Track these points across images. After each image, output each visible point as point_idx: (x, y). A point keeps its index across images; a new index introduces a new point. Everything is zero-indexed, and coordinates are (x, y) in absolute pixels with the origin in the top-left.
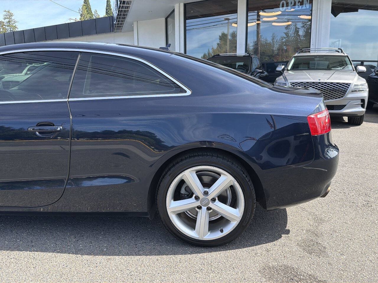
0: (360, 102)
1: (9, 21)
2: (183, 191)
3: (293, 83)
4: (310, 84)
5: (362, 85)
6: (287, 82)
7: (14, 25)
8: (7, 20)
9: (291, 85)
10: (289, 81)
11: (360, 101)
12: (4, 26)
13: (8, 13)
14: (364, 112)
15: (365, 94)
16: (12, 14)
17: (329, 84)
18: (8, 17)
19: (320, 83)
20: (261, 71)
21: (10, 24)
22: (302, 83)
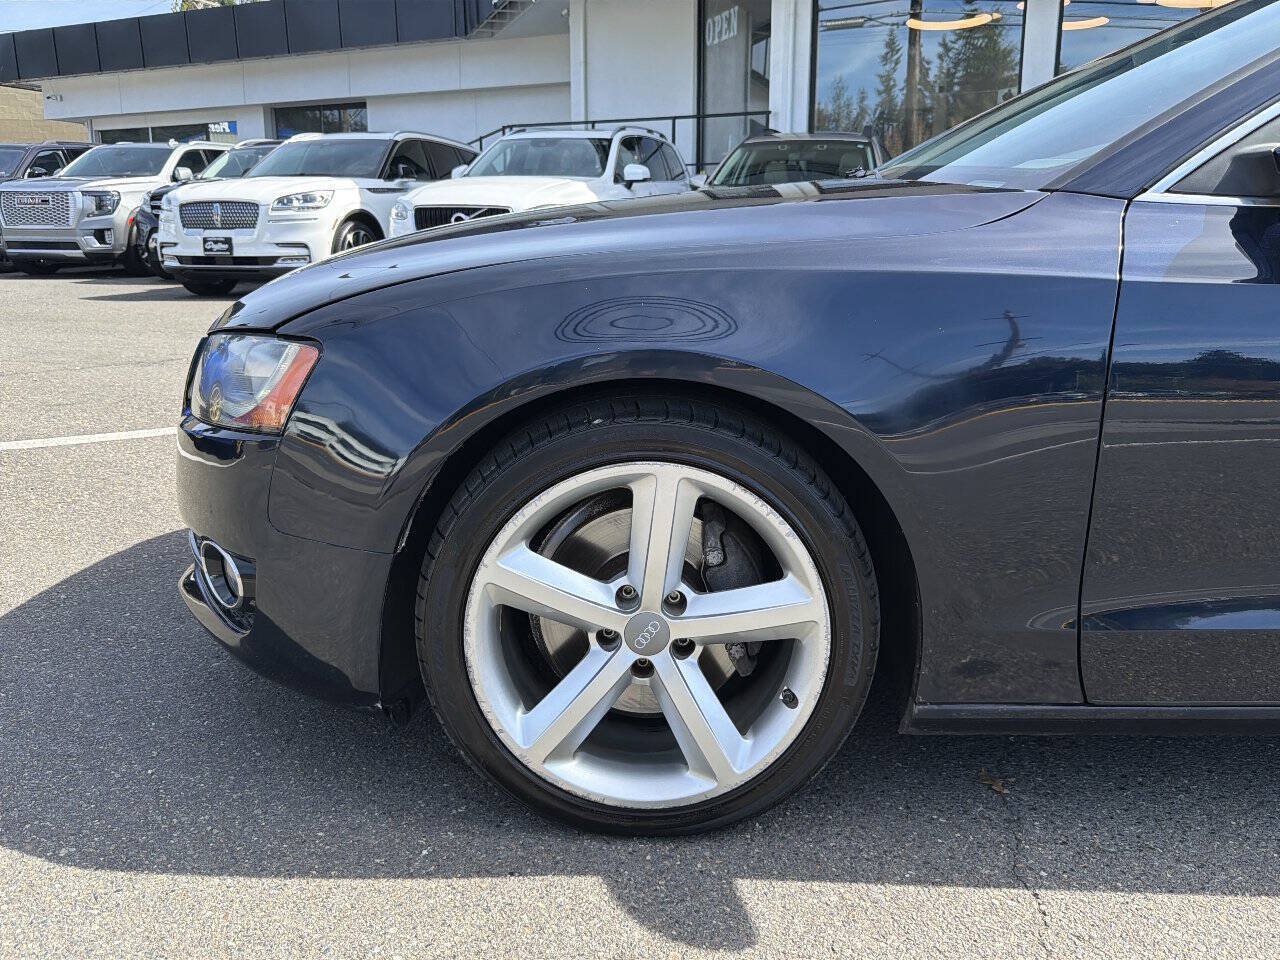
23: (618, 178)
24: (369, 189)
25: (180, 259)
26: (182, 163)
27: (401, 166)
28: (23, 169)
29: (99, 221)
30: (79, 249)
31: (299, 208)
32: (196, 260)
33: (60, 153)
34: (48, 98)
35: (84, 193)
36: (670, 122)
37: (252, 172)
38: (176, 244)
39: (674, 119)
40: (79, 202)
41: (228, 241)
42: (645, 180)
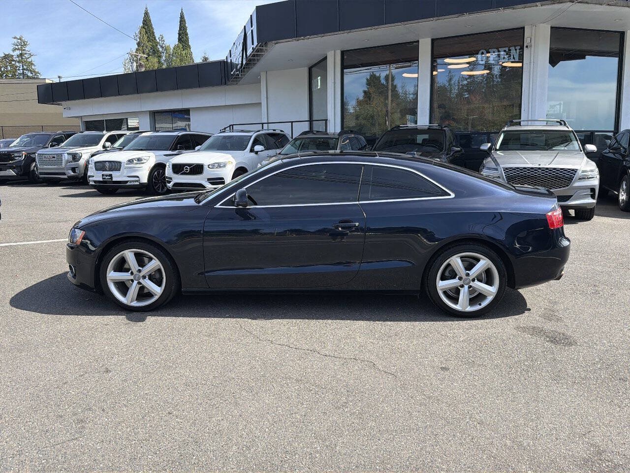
0: (589, 192)
1: (21, 55)
2: (447, 274)
3: (507, 169)
4: (529, 170)
5: (592, 171)
6: (498, 167)
7: (29, 60)
8: (18, 52)
9: (504, 170)
10: (502, 166)
11: (589, 190)
12: (13, 63)
13: (19, 41)
14: (595, 204)
15: (595, 182)
16: (26, 43)
17: (551, 170)
18: (20, 47)
19: (540, 168)
20: (459, 149)
21: (22, 58)
22: (518, 168)
23: (252, 150)
24: (164, 155)
25: (95, 182)
26: (107, 140)
27: (179, 146)
28: (48, 143)
29: (73, 164)
30: (66, 175)
31: (136, 163)
32: (99, 182)
33: (63, 136)
34: (65, 109)
35: (69, 154)
36: (290, 123)
37: (125, 149)
38: (93, 176)
39: (292, 122)
40: (66, 157)
41: (111, 175)
42: (262, 151)
